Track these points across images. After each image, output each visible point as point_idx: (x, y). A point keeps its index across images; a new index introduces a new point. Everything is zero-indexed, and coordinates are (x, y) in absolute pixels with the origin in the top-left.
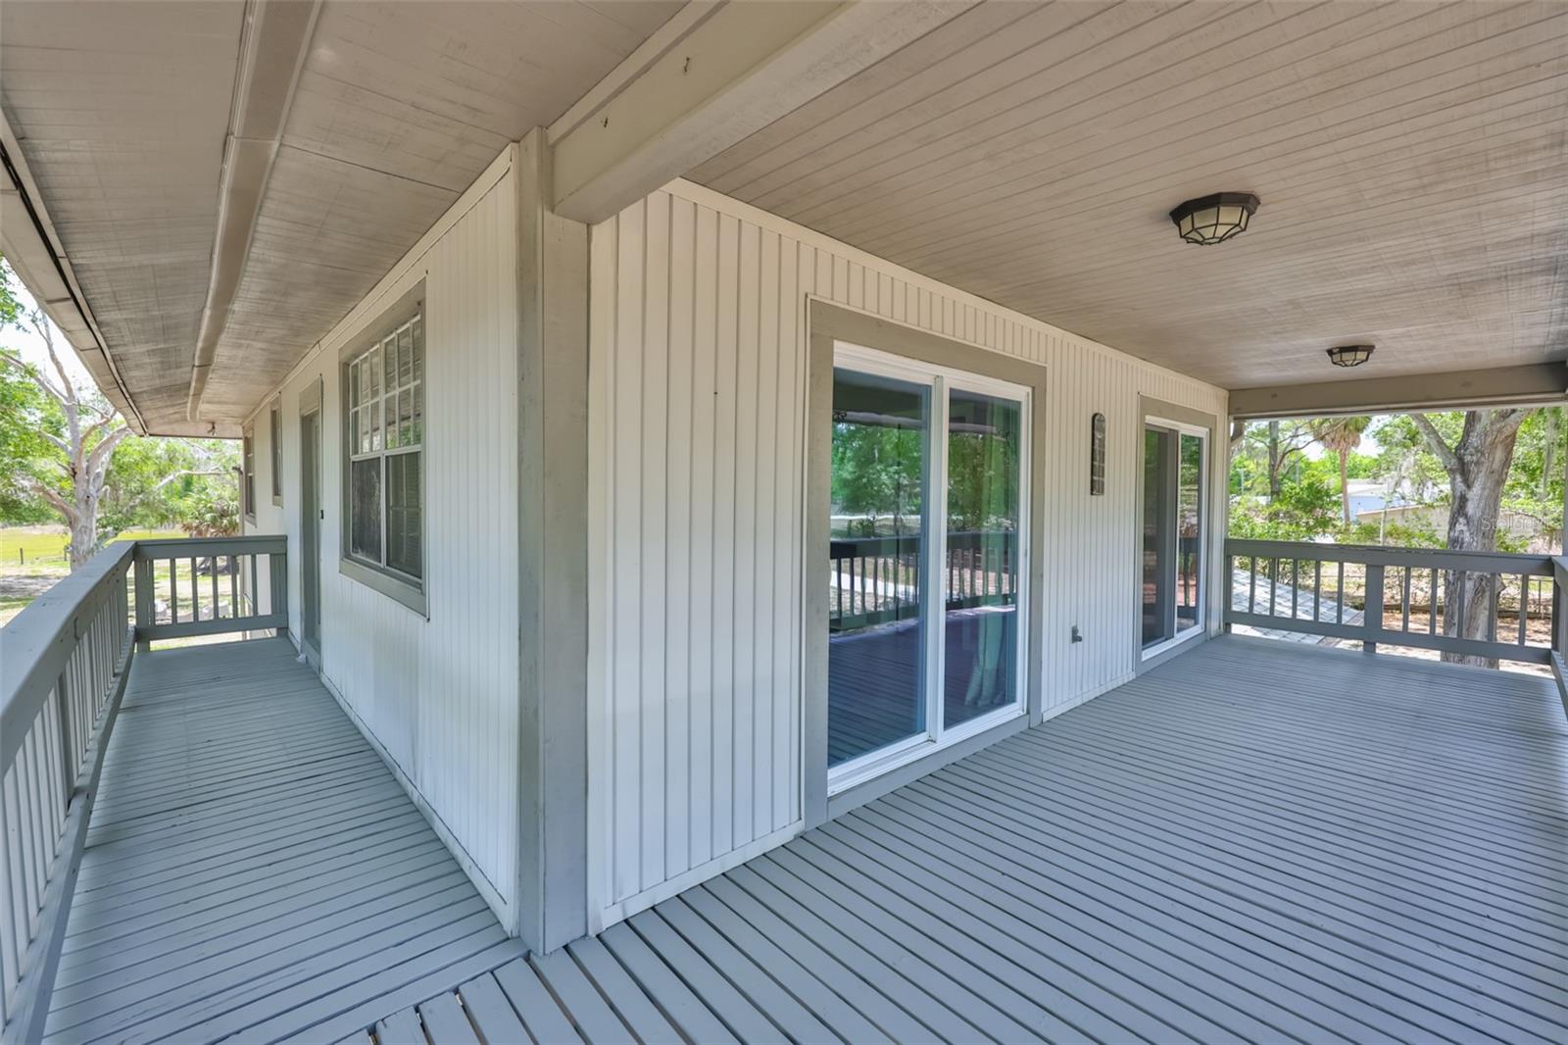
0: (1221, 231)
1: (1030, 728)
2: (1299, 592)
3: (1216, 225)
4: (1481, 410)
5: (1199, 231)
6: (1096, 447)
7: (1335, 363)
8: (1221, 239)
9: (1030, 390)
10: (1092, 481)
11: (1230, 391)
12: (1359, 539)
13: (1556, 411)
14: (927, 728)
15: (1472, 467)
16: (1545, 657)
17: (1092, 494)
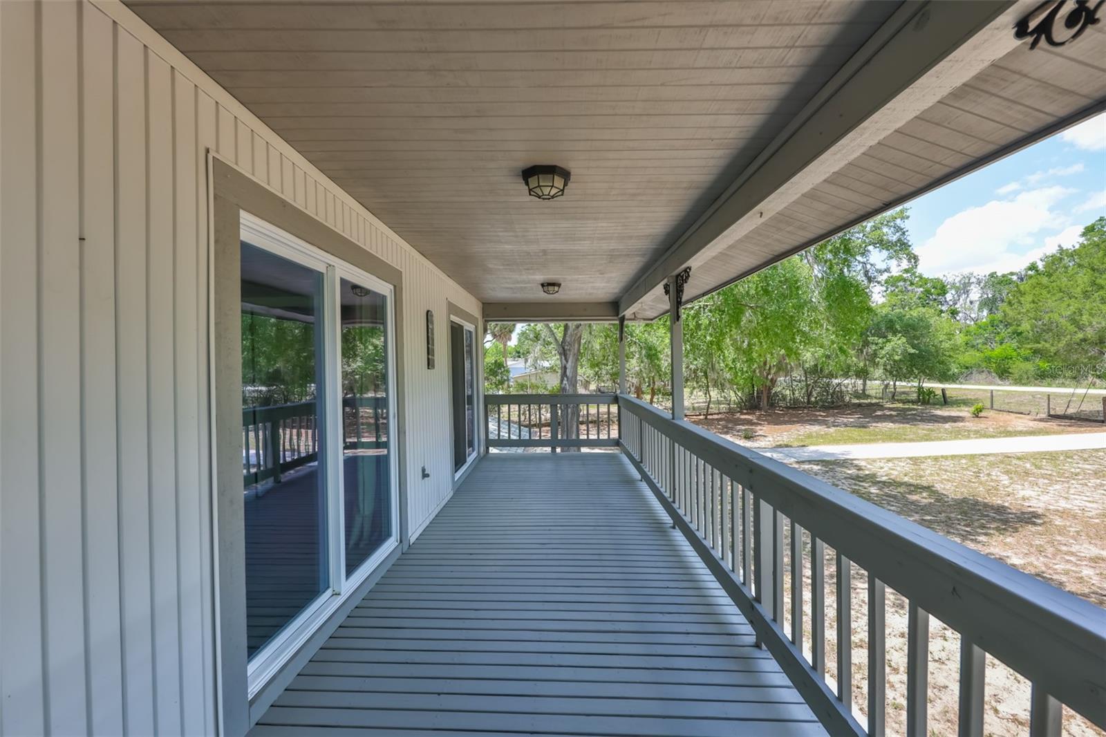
0: (554, 191)
1: (403, 554)
2: (512, 424)
3: (552, 186)
4: (570, 323)
5: (542, 188)
6: (430, 335)
7: (544, 292)
8: (553, 197)
9: (392, 287)
10: (428, 359)
11: (483, 303)
12: (517, 391)
13: (590, 326)
14: (331, 584)
15: (568, 352)
16: (617, 443)
17: (428, 368)
